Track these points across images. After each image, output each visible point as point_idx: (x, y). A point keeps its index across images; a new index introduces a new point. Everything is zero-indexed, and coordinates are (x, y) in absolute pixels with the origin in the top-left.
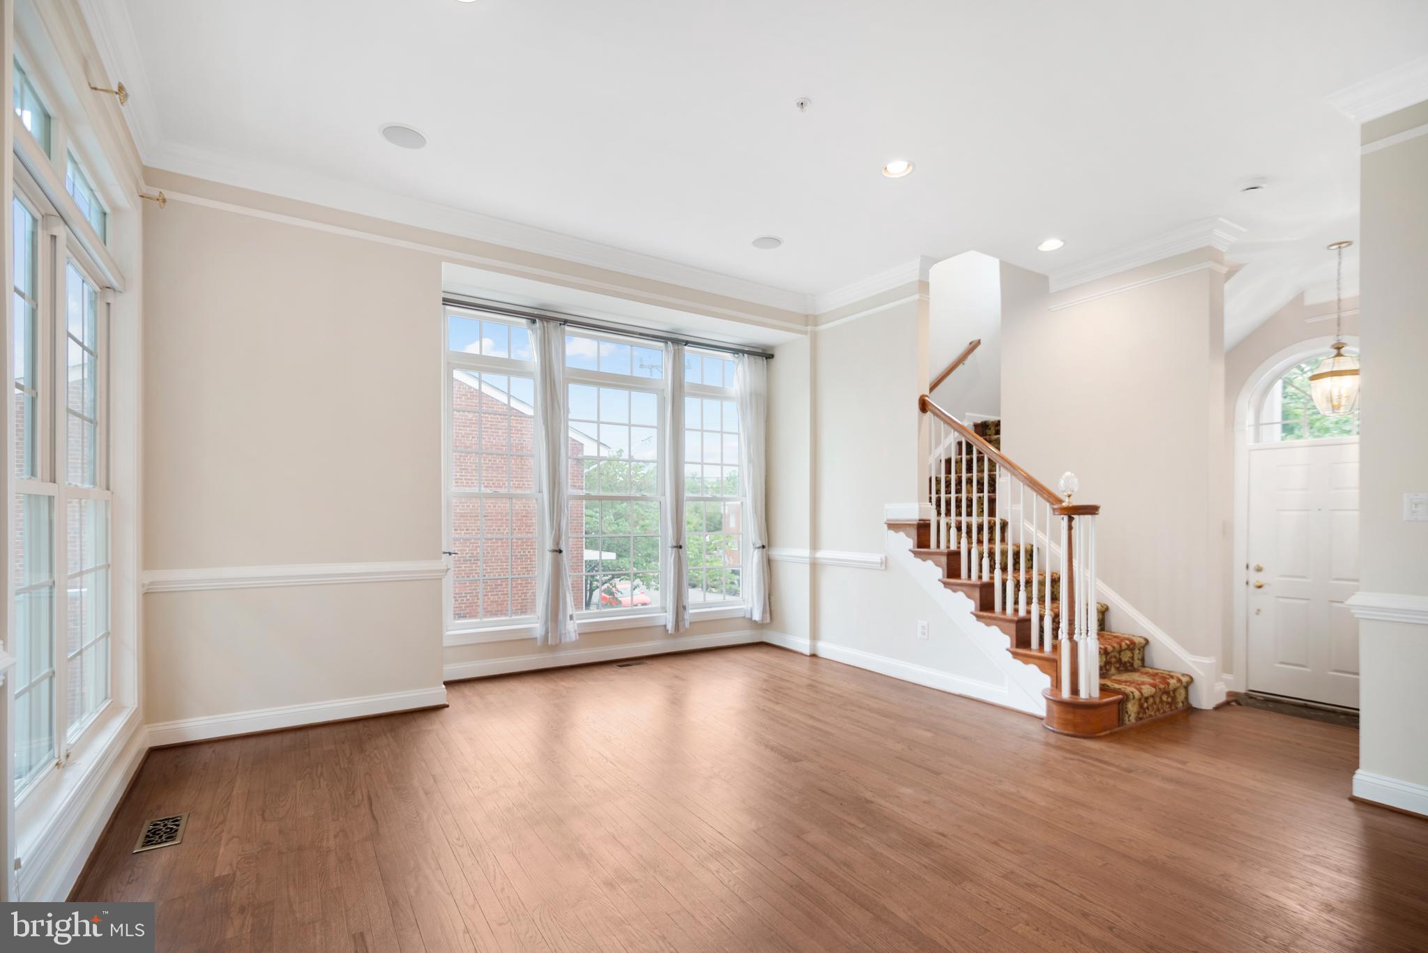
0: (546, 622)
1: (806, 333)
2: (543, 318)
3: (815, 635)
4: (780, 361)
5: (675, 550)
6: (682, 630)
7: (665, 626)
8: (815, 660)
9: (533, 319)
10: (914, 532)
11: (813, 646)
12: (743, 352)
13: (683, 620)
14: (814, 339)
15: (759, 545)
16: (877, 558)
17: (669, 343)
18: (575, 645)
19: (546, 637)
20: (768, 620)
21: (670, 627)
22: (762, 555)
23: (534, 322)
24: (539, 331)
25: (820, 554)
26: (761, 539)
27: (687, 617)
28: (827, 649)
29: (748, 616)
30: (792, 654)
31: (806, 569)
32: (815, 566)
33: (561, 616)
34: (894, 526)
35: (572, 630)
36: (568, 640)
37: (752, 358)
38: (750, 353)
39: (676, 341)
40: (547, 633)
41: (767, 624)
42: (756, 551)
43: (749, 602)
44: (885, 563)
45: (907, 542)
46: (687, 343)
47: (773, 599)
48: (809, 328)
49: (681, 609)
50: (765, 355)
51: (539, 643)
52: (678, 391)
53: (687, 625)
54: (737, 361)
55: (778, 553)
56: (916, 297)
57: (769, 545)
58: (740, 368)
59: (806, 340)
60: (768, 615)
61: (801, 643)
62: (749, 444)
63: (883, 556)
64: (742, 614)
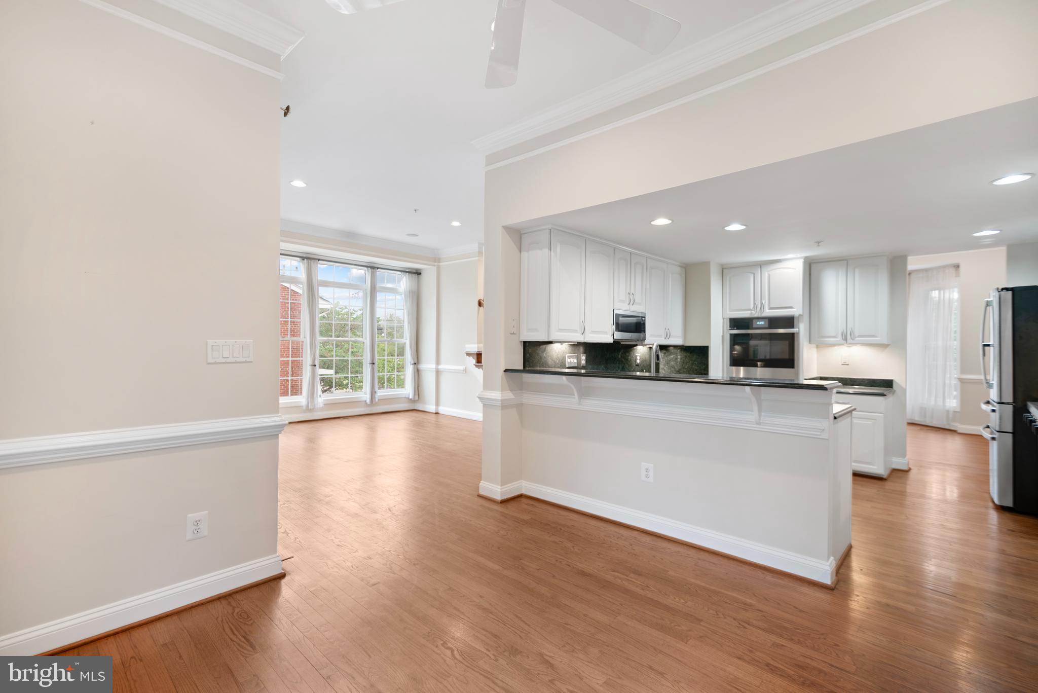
0: (308, 398)
1: (435, 266)
2: (308, 258)
3: (437, 404)
4: (424, 276)
5: (371, 365)
6: (374, 403)
7: (366, 401)
8: (437, 415)
9: (303, 258)
10: (476, 357)
11: (437, 409)
12: (406, 272)
13: (375, 397)
14: (439, 268)
15: (413, 362)
16: (462, 368)
17: (369, 268)
18: (322, 409)
19: (308, 406)
20: (417, 398)
21: (368, 401)
22: (414, 368)
23: (303, 260)
24: (306, 264)
25: (440, 367)
26: (414, 359)
27: (376, 396)
28: (442, 410)
29: (407, 396)
30: (427, 413)
31: (434, 375)
32: (438, 373)
33: (315, 395)
34: (468, 354)
35: (321, 402)
36: (318, 406)
37: (410, 274)
38: (409, 272)
39: (372, 267)
40: (308, 403)
41: (416, 400)
42: (412, 365)
43: (408, 390)
44: (465, 370)
45: (472, 361)
46: (378, 268)
47: (419, 388)
48: (436, 264)
49: (374, 393)
50: (418, 273)
51: (304, 408)
52: (373, 291)
53: (377, 400)
54: (403, 276)
55: (422, 366)
56: (477, 258)
57: (418, 363)
58: (404, 279)
59: (435, 269)
60: (417, 396)
61: (431, 408)
62: (408, 316)
63: (465, 367)
64: (404, 396)
